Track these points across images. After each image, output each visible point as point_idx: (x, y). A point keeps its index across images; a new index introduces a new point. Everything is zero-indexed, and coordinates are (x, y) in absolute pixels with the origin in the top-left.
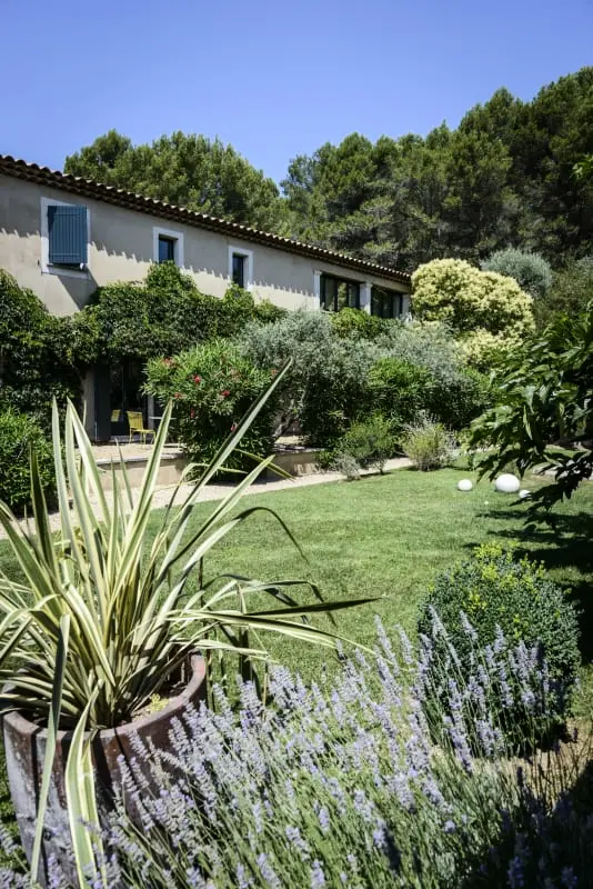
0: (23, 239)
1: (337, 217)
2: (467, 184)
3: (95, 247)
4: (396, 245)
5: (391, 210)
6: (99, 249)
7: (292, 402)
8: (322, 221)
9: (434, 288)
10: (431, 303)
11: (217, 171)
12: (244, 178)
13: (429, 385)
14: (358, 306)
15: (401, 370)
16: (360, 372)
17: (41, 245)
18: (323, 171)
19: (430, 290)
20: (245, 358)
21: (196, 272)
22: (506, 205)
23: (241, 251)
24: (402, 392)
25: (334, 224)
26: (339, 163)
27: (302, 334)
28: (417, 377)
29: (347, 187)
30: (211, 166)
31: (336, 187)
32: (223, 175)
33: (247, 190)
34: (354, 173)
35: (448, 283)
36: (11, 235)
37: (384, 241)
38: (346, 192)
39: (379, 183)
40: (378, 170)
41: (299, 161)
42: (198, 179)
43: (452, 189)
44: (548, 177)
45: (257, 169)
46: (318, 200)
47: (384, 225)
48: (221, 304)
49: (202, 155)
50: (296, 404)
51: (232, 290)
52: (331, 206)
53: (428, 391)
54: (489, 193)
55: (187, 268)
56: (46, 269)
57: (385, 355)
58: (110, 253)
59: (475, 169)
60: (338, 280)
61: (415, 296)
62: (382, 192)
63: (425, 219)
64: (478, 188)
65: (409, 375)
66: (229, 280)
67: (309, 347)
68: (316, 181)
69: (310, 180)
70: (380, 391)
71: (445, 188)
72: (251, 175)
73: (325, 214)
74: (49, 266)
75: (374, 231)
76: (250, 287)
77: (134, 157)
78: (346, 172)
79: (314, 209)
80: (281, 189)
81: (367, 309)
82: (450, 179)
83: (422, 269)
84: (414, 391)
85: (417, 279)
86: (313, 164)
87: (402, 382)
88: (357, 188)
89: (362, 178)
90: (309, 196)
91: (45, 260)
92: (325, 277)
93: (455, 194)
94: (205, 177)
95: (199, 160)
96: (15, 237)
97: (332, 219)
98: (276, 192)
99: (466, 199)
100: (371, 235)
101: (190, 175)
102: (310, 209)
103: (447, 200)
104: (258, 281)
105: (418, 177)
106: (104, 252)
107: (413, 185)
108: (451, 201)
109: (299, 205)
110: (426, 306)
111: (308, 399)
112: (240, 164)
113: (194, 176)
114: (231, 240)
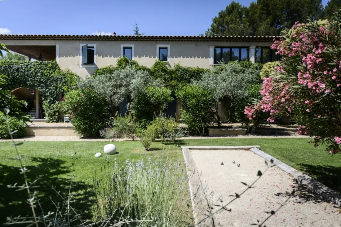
0: (74, 58)
3: (98, 56)
6: (99, 56)
14: (249, 58)
17: (80, 59)
23: (163, 46)
36: (71, 57)
55: (135, 56)
56: (81, 66)
58: (103, 57)
66: (156, 58)
91: (81, 63)
96: (72, 58)
106: (101, 57)
114: (158, 42)
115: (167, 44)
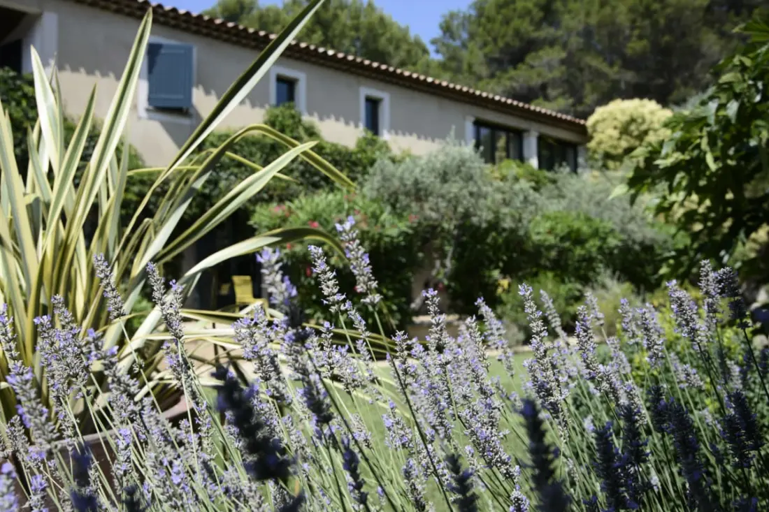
1: (498, 73)
2: (655, 24)
4: (571, 101)
5: (563, 62)
6: (207, 92)
7: (438, 263)
8: (480, 78)
9: (616, 133)
10: (613, 152)
11: (356, 28)
12: (388, 35)
13: (612, 242)
14: (521, 158)
15: (576, 225)
16: (520, 220)
18: (479, 25)
19: (611, 137)
20: (373, 200)
21: (321, 119)
22: (704, 49)
23: (375, 93)
24: (579, 251)
25: (495, 80)
26: (498, 13)
27: (445, 173)
28: (595, 233)
29: (508, 39)
30: (349, 22)
31: (495, 40)
32: (363, 33)
33: (391, 49)
34: (516, 23)
35: (633, 127)
37: (555, 98)
38: (507, 45)
39: (547, 32)
40: (544, 19)
41: (452, 16)
42: (335, 36)
43: (636, 32)
44: (756, 11)
45: (403, 25)
46: (475, 56)
47: (554, 79)
48: (351, 154)
49: (339, 12)
50: (443, 266)
51: (365, 139)
52: (490, 61)
53: (611, 250)
54: (684, 35)
55: (311, 114)
56: (143, 114)
57: (554, 207)
59: (663, 8)
60: (495, 128)
61: (592, 144)
62: (552, 43)
63: (604, 67)
64: (669, 29)
65: (585, 229)
66: (362, 126)
67: (454, 188)
68: (472, 36)
69: (465, 36)
70: (550, 248)
71: (627, 32)
72: (395, 30)
73: (484, 71)
74: (148, 110)
75: (544, 87)
76: (386, 136)
77: (261, 17)
78: (507, 22)
79: (470, 66)
80: (431, 48)
81: (534, 162)
82: (634, 21)
83: (600, 112)
84: (594, 250)
85: (594, 125)
86: (467, 19)
87: (576, 238)
88: (521, 39)
89: (526, 26)
90: (464, 54)
91: (143, 104)
92: (479, 124)
93: (640, 37)
94: (343, 35)
95: (336, 16)
97: (492, 76)
98: (425, 51)
99: (655, 44)
100: (540, 92)
101: (325, 34)
102: (465, 67)
103: (631, 45)
104: (396, 128)
105: (593, 20)
107: (587, 33)
108: (635, 46)
109: (454, 64)
110: (608, 156)
111: (458, 257)
112: (382, 20)
113: (330, 34)
114: (362, 80)
115: (383, 90)
